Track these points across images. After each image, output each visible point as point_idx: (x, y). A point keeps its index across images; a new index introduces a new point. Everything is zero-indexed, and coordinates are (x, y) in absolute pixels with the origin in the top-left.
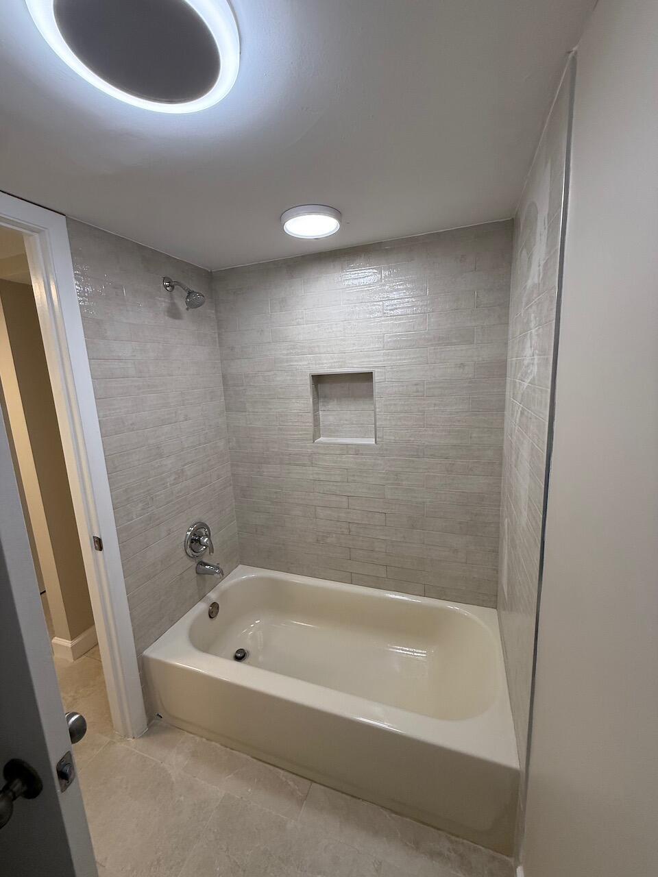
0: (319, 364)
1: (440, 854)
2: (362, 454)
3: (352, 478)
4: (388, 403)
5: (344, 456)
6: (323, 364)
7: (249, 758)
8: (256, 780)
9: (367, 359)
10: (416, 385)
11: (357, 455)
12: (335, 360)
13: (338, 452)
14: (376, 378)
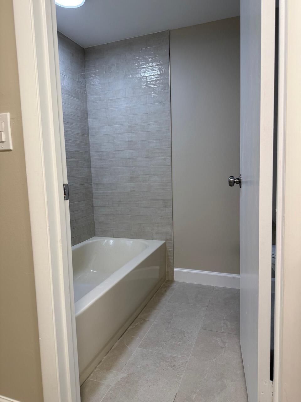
1: (165, 290)
8: (133, 336)
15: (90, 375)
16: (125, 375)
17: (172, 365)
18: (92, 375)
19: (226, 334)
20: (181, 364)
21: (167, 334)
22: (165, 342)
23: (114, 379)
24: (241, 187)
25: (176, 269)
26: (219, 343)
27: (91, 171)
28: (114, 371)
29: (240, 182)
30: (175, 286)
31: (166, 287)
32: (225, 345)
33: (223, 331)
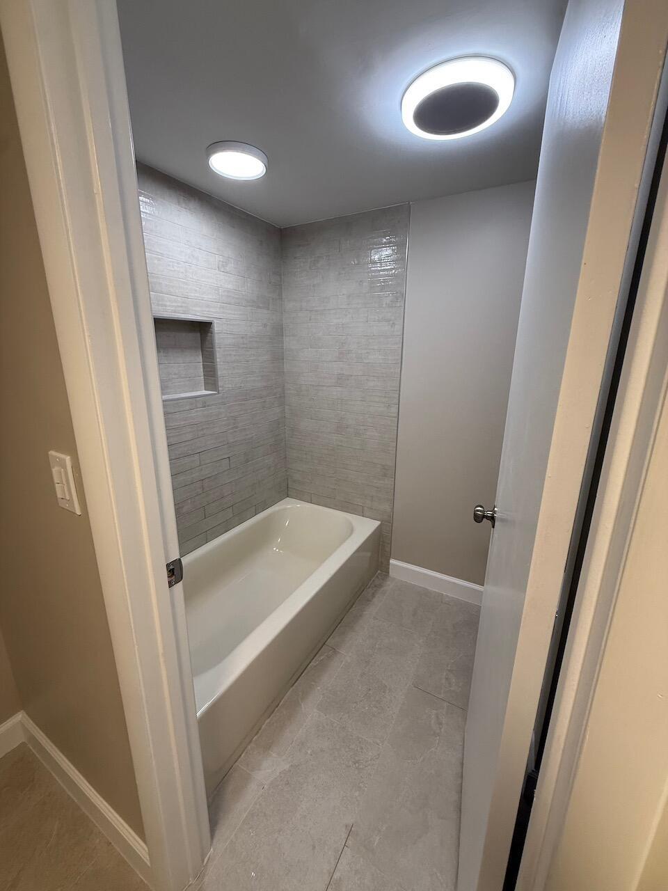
0: (162, 305)
2: (208, 406)
3: (202, 432)
4: (226, 353)
5: (193, 411)
6: (166, 306)
7: (291, 689)
8: (313, 683)
9: (207, 309)
10: (242, 338)
11: (205, 407)
12: (179, 304)
13: (187, 408)
14: (216, 328)
15: (241, 755)
16: (287, 767)
17: (357, 758)
18: (243, 756)
19: (445, 704)
20: (370, 758)
21: (360, 688)
22: (355, 704)
23: (270, 771)
24: (493, 527)
25: (392, 561)
26: (433, 722)
27: (284, 410)
28: (274, 755)
29: (492, 519)
30: (389, 586)
31: (375, 586)
32: (440, 729)
33: (442, 696)
